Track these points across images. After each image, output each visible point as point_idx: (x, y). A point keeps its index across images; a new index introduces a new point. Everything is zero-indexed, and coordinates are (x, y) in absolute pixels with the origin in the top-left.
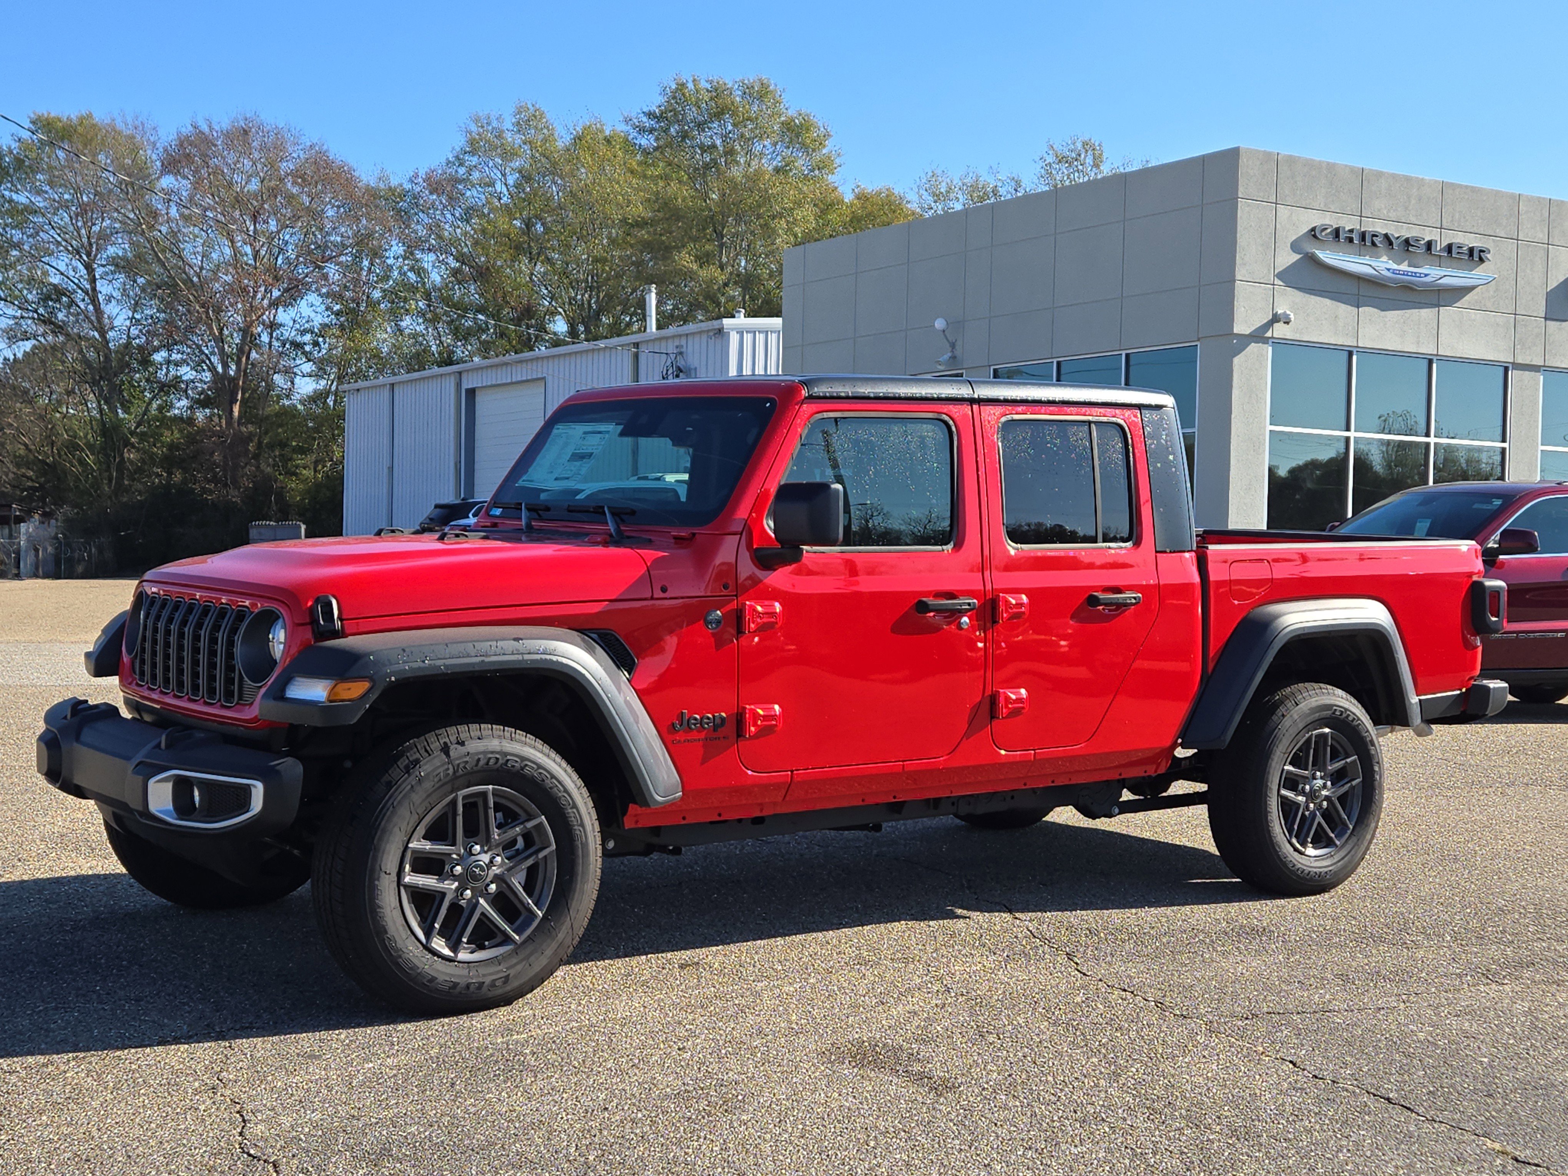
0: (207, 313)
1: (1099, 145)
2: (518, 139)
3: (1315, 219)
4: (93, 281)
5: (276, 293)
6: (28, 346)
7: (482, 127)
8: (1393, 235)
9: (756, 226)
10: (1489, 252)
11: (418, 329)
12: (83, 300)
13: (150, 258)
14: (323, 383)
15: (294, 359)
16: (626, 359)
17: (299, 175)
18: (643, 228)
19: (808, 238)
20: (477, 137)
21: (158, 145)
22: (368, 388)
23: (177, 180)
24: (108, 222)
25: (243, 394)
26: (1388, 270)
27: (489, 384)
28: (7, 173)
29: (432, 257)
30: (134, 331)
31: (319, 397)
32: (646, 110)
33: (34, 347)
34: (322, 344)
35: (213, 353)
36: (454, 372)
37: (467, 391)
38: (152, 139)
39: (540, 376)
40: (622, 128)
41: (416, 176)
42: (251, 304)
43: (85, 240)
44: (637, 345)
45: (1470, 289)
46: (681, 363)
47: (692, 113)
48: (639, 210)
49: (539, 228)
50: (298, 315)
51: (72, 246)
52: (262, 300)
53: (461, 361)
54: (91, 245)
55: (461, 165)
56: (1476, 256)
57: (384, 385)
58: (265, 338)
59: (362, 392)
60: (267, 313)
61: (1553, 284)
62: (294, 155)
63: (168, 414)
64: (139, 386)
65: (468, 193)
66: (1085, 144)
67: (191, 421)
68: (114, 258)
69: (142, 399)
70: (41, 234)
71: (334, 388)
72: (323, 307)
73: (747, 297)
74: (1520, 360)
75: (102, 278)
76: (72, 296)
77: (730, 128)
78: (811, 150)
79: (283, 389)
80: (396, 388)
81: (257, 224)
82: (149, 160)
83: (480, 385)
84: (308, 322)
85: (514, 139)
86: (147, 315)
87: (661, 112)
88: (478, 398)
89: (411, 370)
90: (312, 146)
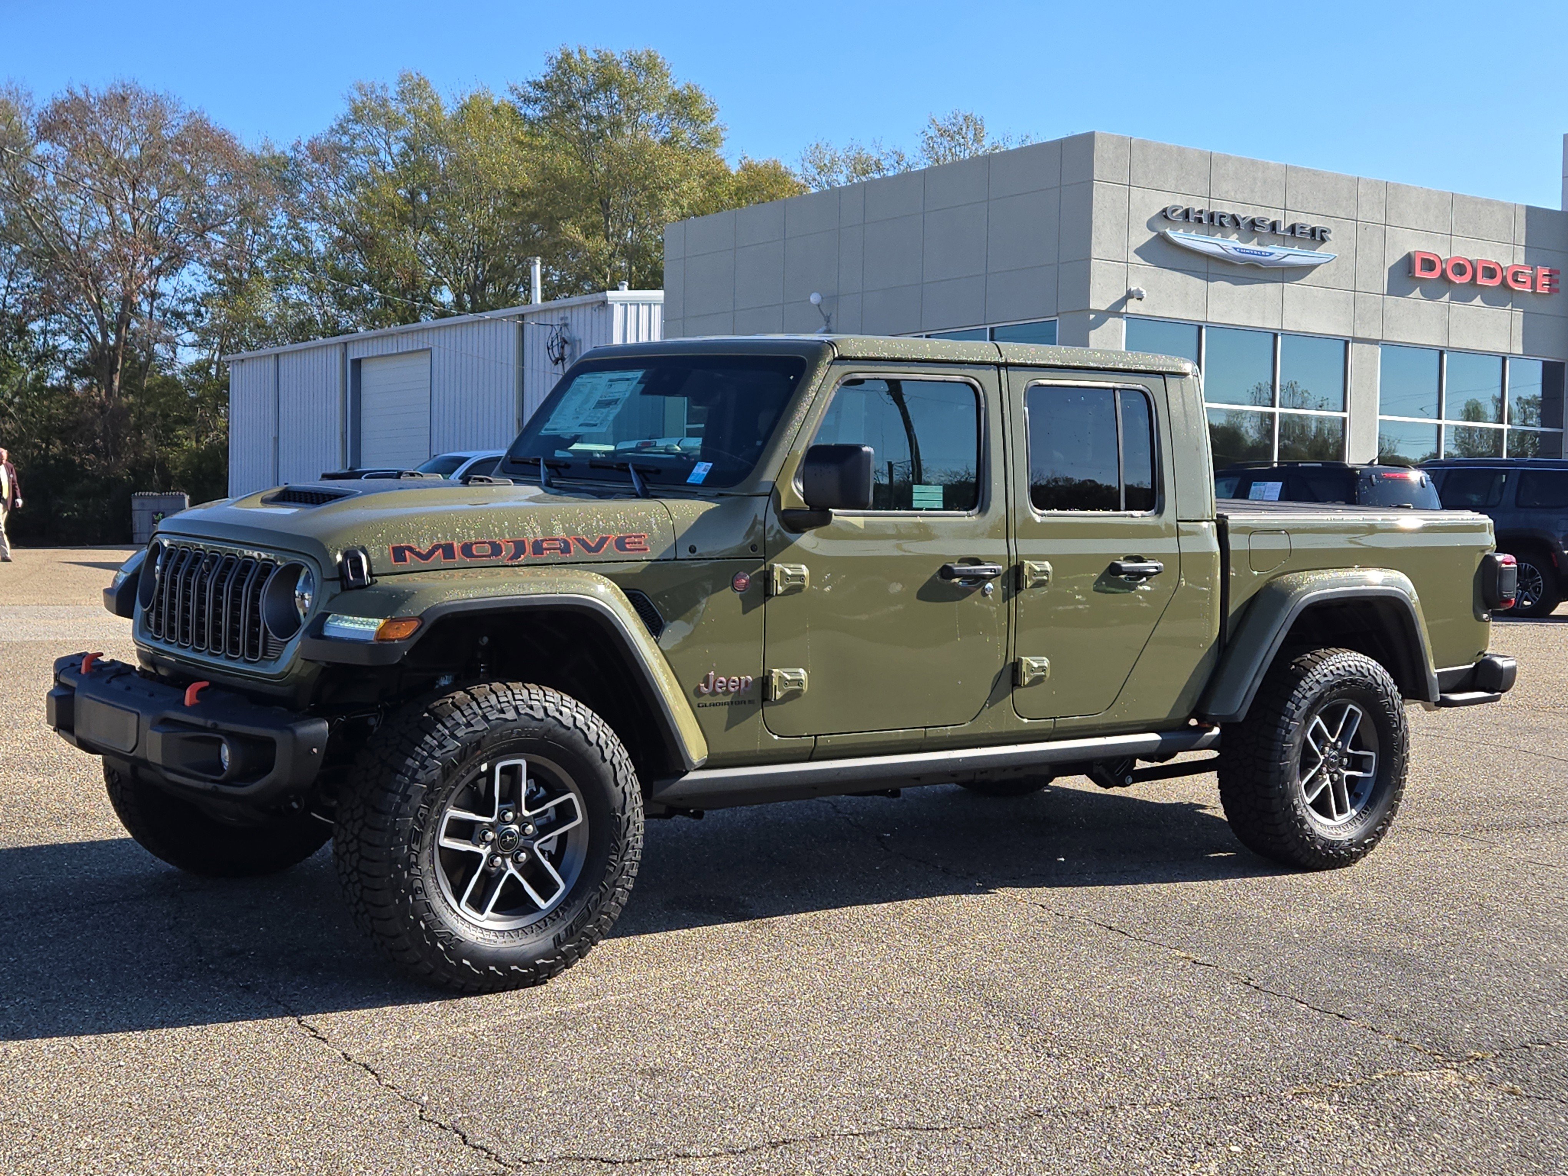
0: (86, 282)
1: (981, 120)
2: (402, 108)
3: (1167, 201)
5: (157, 262)
7: (366, 95)
9: (642, 197)
10: (1330, 232)
11: (302, 298)
13: (25, 226)
14: (205, 352)
15: (176, 329)
16: (511, 330)
17: (180, 142)
18: (527, 199)
19: (699, 211)
20: (361, 105)
21: (33, 111)
22: (253, 358)
23: (53, 147)
25: (123, 364)
26: (1235, 249)
27: (375, 354)
29: (315, 226)
30: (10, 300)
31: (201, 368)
32: (531, 79)
34: (204, 313)
35: (92, 323)
36: (340, 343)
37: (353, 361)
38: (27, 105)
39: (426, 347)
40: (509, 97)
41: (299, 144)
42: (131, 272)
44: (522, 317)
45: (1313, 267)
46: (566, 335)
47: (578, 84)
48: (525, 180)
49: (424, 197)
50: (181, 283)
52: (142, 268)
53: (346, 331)
55: (345, 133)
56: (1317, 236)
57: (269, 356)
58: (146, 307)
59: (247, 362)
60: (148, 282)
61: (1391, 262)
62: (174, 123)
63: (46, 385)
64: (14, 355)
65: (352, 162)
66: (966, 118)
67: (68, 391)
69: (18, 369)
71: (216, 358)
72: (206, 276)
73: (634, 268)
74: (1359, 335)
77: (616, 98)
78: (698, 122)
79: (164, 359)
80: (281, 358)
81: (137, 193)
82: (24, 127)
83: (365, 356)
84: (190, 291)
85: (397, 107)
86: (23, 284)
87: (547, 82)
88: (364, 369)
89: (295, 341)
90: (192, 114)
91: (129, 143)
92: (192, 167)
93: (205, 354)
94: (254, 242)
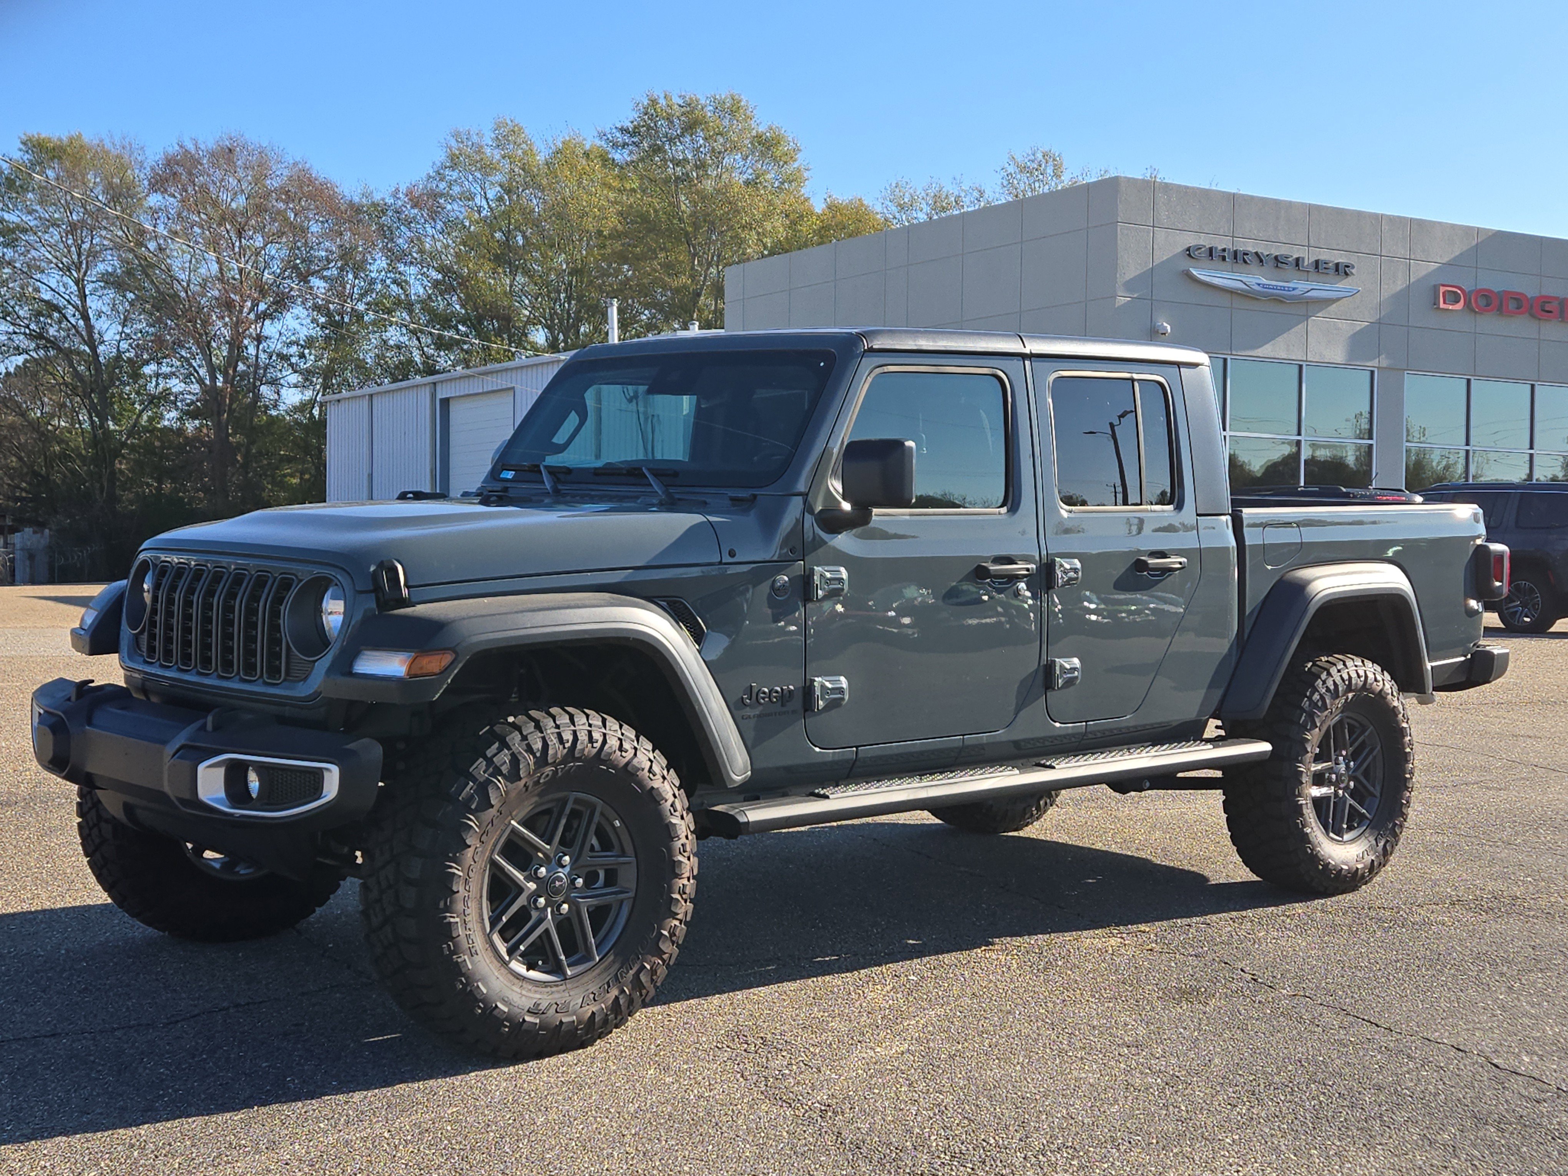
0: (195, 327)
1: (1059, 156)
2: (497, 154)
3: (1191, 240)
4: (83, 297)
5: (262, 307)
6: (20, 360)
7: (462, 142)
11: (401, 339)
12: (74, 315)
13: (139, 274)
15: (281, 370)
17: (284, 192)
19: (778, 249)
20: (457, 152)
21: (145, 164)
22: (351, 398)
23: (164, 198)
24: (98, 239)
26: (1259, 285)
27: (462, 393)
29: (413, 270)
30: (124, 345)
31: (303, 407)
32: (619, 125)
33: (26, 361)
34: (307, 356)
35: (201, 366)
37: (442, 400)
38: (139, 158)
39: (510, 385)
40: (598, 142)
41: (397, 190)
42: (238, 317)
43: (75, 257)
47: (664, 127)
48: (613, 222)
49: (519, 240)
50: (285, 327)
51: (62, 263)
52: (249, 313)
53: (442, 371)
54: (81, 262)
55: (441, 180)
56: (1342, 270)
57: (364, 396)
58: (252, 350)
59: (342, 402)
60: (254, 326)
62: (278, 173)
63: (159, 426)
64: (129, 399)
65: (449, 207)
66: (1045, 154)
67: (180, 431)
68: (103, 274)
69: (133, 411)
70: (32, 252)
71: (319, 399)
72: (308, 320)
74: (1383, 364)
75: (91, 294)
76: (63, 312)
77: (701, 142)
78: (781, 163)
79: (270, 400)
80: (375, 399)
81: (243, 240)
82: (137, 179)
83: (453, 395)
84: (294, 335)
85: (493, 154)
86: (136, 329)
87: (635, 128)
88: (453, 408)
89: (395, 380)
90: (295, 164)
91: (236, 194)
92: (296, 215)
93: (308, 394)
94: (354, 286)
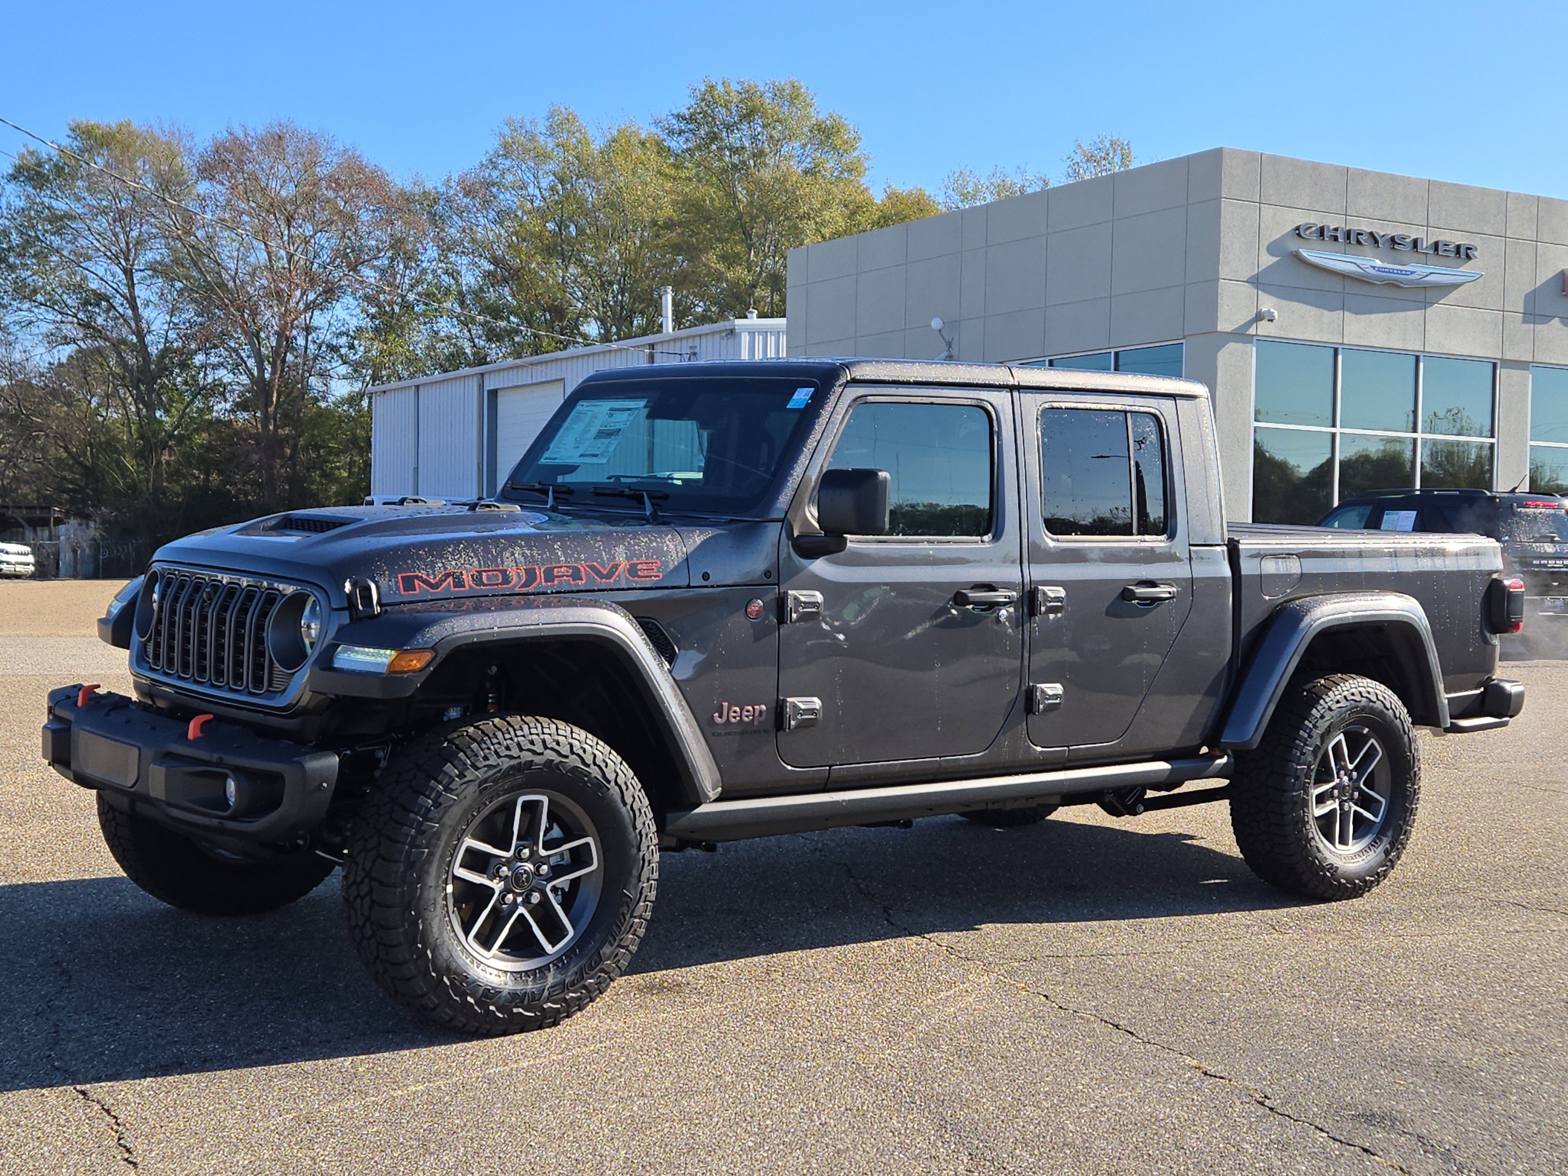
0: (242, 316)
1: (1128, 144)
2: (551, 143)
3: (1300, 218)
4: (131, 285)
5: (311, 296)
7: (516, 130)
8: (1378, 233)
9: (783, 227)
10: (1476, 249)
11: (452, 331)
12: (122, 305)
13: (187, 263)
15: (330, 362)
17: (335, 182)
18: (671, 230)
20: (510, 140)
21: (194, 151)
23: (213, 186)
24: (146, 227)
25: (278, 397)
26: (1374, 268)
27: (510, 385)
28: (48, 180)
29: (465, 260)
30: (172, 335)
31: (353, 400)
32: (675, 112)
33: (75, 351)
34: (357, 347)
35: (249, 357)
36: (477, 374)
37: (489, 391)
38: (188, 145)
39: (559, 377)
40: (654, 130)
41: (449, 179)
43: (123, 245)
44: (652, 346)
45: (1455, 286)
47: (721, 114)
48: (668, 212)
49: (572, 230)
50: (334, 317)
51: (111, 252)
52: (298, 303)
54: (129, 250)
55: (495, 168)
56: (1463, 253)
57: (409, 387)
58: (301, 341)
59: (388, 393)
60: (303, 316)
61: (1541, 281)
62: (328, 160)
63: (207, 417)
65: (501, 196)
66: (1113, 143)
67: (229, 423)
68: (151, 263)
70: (80, 240)
71: (368, 390)
72: (358, 310)
74: (1508, 356)
75: (139, 283)
76: (111, 301)
77: (759, 129)
78: (841, 152)
79: (319, 391)
80: (421, 389)
81: (292, 229)
82: (185, 166)
83: (501, 386)
84: (343, 325)
85: (545, 142)
86: (184, 318)
87: (691, 115)
88: (500, 400)
89: (444, 371)
90: (346, 151)
91: (285, 181)
92: (346, 203)
93: (358, 386)
94: (405, 276)
